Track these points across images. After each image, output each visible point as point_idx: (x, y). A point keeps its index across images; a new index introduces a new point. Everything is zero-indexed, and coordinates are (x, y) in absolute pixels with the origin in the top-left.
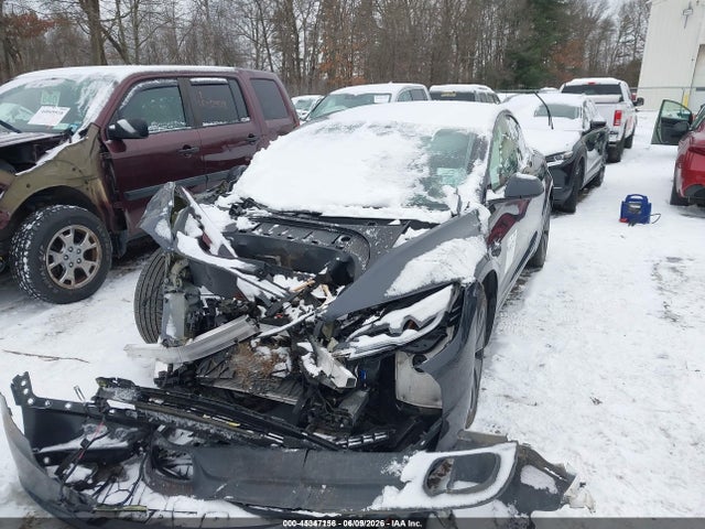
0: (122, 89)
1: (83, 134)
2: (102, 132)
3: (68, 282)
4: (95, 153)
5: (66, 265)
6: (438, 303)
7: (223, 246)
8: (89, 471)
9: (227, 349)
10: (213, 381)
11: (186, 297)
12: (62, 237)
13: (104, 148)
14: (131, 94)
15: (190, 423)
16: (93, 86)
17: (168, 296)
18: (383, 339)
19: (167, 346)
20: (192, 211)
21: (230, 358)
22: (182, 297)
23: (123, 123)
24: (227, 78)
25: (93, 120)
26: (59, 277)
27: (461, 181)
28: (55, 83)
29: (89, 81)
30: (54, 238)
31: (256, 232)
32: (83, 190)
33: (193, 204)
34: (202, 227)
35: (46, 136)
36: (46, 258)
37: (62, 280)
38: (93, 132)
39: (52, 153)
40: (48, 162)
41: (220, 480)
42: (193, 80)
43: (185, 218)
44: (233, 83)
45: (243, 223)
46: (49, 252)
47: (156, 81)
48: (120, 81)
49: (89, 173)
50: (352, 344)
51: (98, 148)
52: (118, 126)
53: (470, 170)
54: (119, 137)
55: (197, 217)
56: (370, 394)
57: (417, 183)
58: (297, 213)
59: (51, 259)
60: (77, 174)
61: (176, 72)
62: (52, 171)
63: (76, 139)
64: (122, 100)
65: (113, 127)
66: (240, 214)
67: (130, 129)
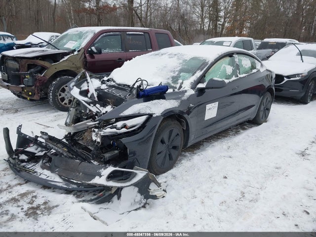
0: (96, 36)
1: (79, 51)
2: (86, 51)
3: (66, 104)
4: (82, 59)
5: (66, 97)
6: (140, 121)
7: (93, 94)
8: (27, 157)
9: (84, 130)
10: (78, 140)
11: (76, 110)
12: (65, 87)
13: (85, 57)
14: (100, 37)
15: (57, 148)
16: (87, 34)
17: (71, 109)
18: (114, 130)
19: (66, 126)
20: (87, 80)
21: (84, 133)
22: (75, 109)
23: (93, 48)
24: (144, 33)
25: (83, 47)
26: (62, 102)
27: (187, 79)
28: (77, 33)
29: (87, 32)
30: (62, 87)
31: (106, 90)
32: (76, 71)
33: (88, 78)
34: (88, 87)
35: (66, 51)
36: (58, 94)
37: (63, 103)
38: (82, 51)
39: (66, 58)
40: (64, 61)
41: (58, 167)
42: (127, 33)
43: (83, 82)
44: (147, 35)
45: (104, 87)
46: (59, 92)
47: (112, 33)
48: (96, 33)
49: (79, 66)
50: (104, 130)
51: (83, 57)
52: (91, 49)
53: (193, 75)
54: (91, 53)
55: (88, 83)
56: (120, 152)
57: (170, 78)
58: (124, 85)
59: (60, 95)
60: (74, 66)
61: (121, 29)
62: (66, 64)
63: (76, 53)
64: (96, 39)
65: (90, 49)
66: (104, 83)
67: (95, 51)
